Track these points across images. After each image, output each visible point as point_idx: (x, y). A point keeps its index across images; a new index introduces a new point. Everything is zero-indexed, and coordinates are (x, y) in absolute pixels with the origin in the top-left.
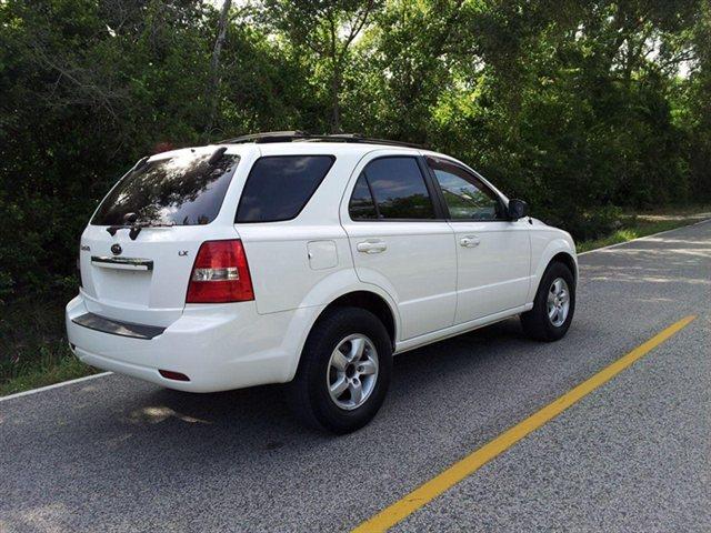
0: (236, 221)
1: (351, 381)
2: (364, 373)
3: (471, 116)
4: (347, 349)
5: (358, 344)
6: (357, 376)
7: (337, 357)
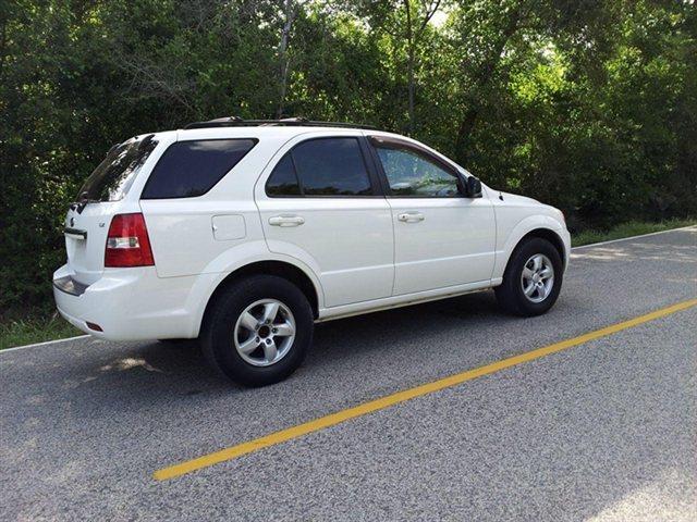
0: (142, 198)
1: (264, 341)
2: (278, 334)
3: (558, 91)
4: (258, 312)
5: (271, 308)
6: (271, 337)
7: (246, 318)
